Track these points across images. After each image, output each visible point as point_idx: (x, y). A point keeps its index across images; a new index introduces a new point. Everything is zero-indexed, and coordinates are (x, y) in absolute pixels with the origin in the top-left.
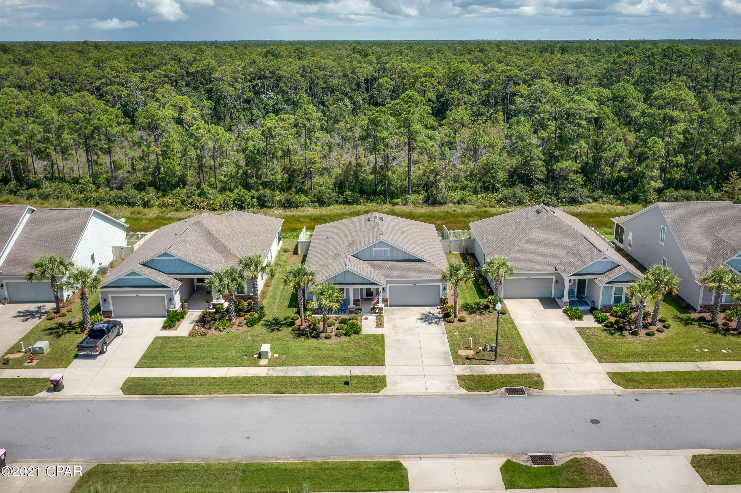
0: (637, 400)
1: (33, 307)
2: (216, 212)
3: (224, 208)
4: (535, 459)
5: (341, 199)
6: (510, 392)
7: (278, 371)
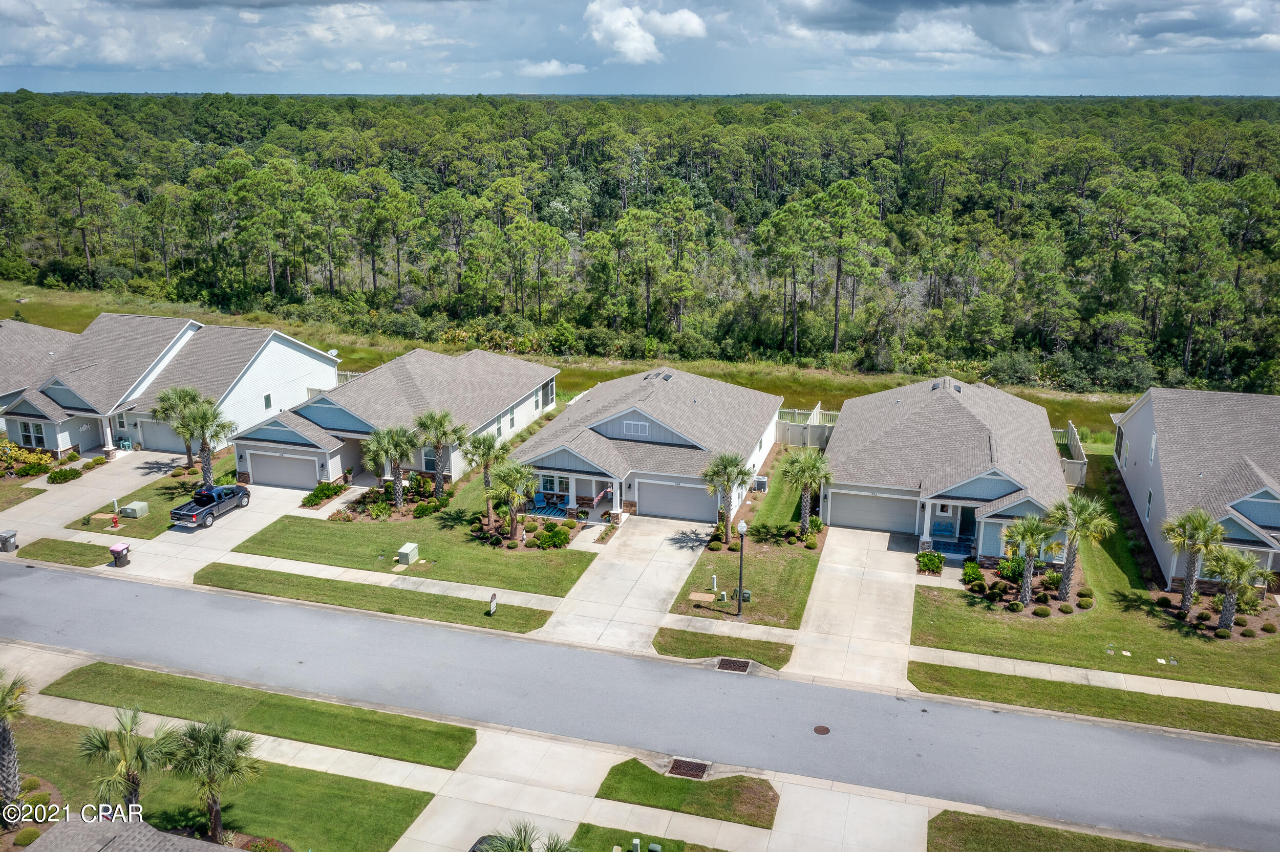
0: (924, 711)
1: (165, 458)
2: (523, 357)
3: (536, 350)
4: (678, 767)
5: (717, 351)
6: (724, 665)
7: (410, 584)
